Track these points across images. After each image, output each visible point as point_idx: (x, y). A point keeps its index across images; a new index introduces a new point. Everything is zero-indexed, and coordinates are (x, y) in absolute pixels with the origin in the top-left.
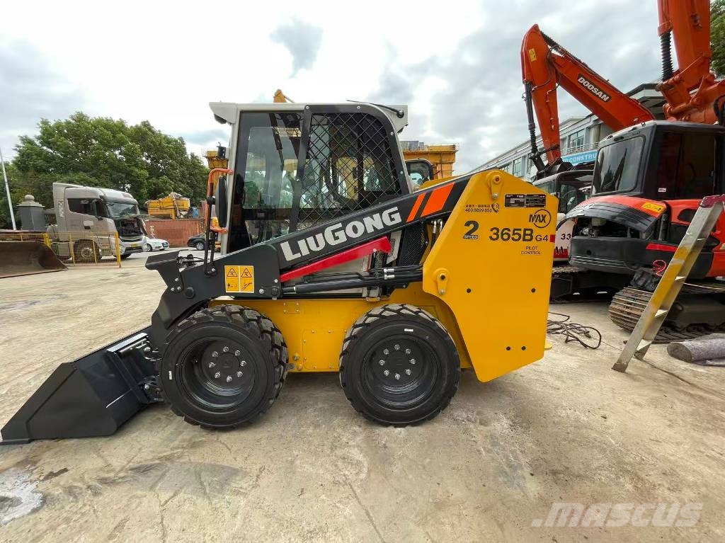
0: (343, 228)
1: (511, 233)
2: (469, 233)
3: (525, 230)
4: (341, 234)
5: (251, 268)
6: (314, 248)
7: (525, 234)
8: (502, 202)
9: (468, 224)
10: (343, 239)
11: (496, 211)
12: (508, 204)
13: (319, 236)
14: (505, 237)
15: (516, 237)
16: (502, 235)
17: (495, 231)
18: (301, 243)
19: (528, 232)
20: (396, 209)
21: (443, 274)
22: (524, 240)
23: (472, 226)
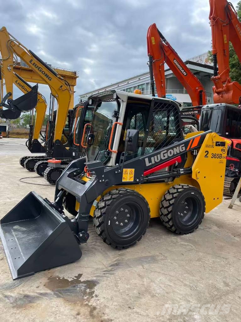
0: (167, 152)
1: (216, 155)
2: (206, 155)
3: (220, 154)
4: (166, 155)
5: (133, 170)
6: (157, 161)
7: (220, 156)
8: (215, 144)
9: (206, 152)
10: (166, 157)
11: (213, 147)
12: (216, 145)
13: (159, 156)
14: (215, 157)
15: (218, 157)
16: (214, 156)
17: (213, 155)
18: (152, 158)
19: (221, 155)
20: (184, 145)
21: (198, 171)
22: (220, 158)
23: (207, 152)
